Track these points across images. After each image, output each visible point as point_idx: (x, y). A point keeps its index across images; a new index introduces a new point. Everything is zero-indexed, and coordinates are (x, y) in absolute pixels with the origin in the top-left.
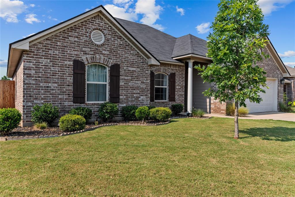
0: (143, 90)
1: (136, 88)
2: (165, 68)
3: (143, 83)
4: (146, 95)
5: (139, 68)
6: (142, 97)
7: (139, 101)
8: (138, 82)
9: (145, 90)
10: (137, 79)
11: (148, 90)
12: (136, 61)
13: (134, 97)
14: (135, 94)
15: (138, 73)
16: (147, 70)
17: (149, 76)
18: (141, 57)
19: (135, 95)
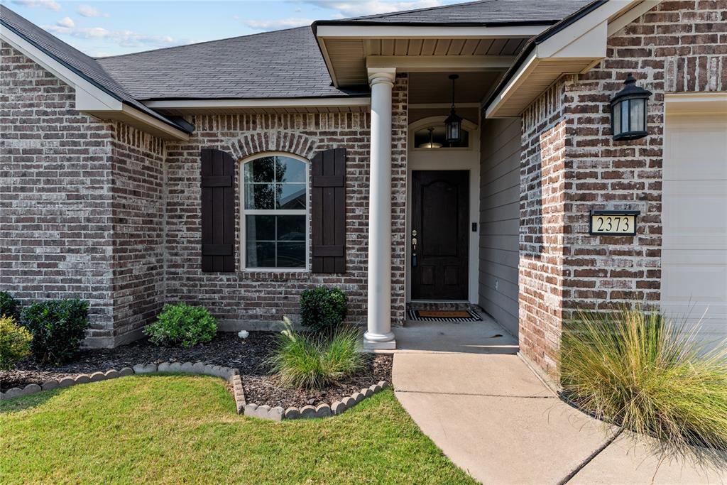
0: (76, 229)
1: (44, 220)
2: (289, 131)
3: (78, 197)
4: (93, 250)
5: (57, 137)
6: (72, 259)
7: (58, 273)
8: (53, 196)
9: (85, 228)
10: (48, 182)
11: (101, 228)
12: (43, 108)
13: (37, 258)
14: (39, 243)
15: (54, 159)
16: (97, 144)
17: (103, 167)
18: (62, 89)
19: (39, 250)
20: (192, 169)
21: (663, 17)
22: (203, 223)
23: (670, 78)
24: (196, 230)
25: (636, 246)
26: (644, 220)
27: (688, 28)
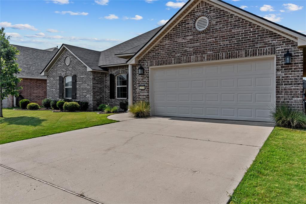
0: (88, 90)
1: (84, 89)
3: (88, 85)
4: (90, 94)
5: (86, 75)
6: (88, 95)
7: (86, 98)
8: (86, 85)
9: (89, 90)
10: (85, 82)
11: (91, 90)
13: (84, 95)
14: (84, 93)
15: (86, 79)
16: (91, 76)
17: (91, 80)
20: (108, 78)
21: (148, 55)
22: (110, 89)
23: (149, 64)
24: (109, 90)
25: (145, 91)
26: (146, 87)
27: (151, 56)
